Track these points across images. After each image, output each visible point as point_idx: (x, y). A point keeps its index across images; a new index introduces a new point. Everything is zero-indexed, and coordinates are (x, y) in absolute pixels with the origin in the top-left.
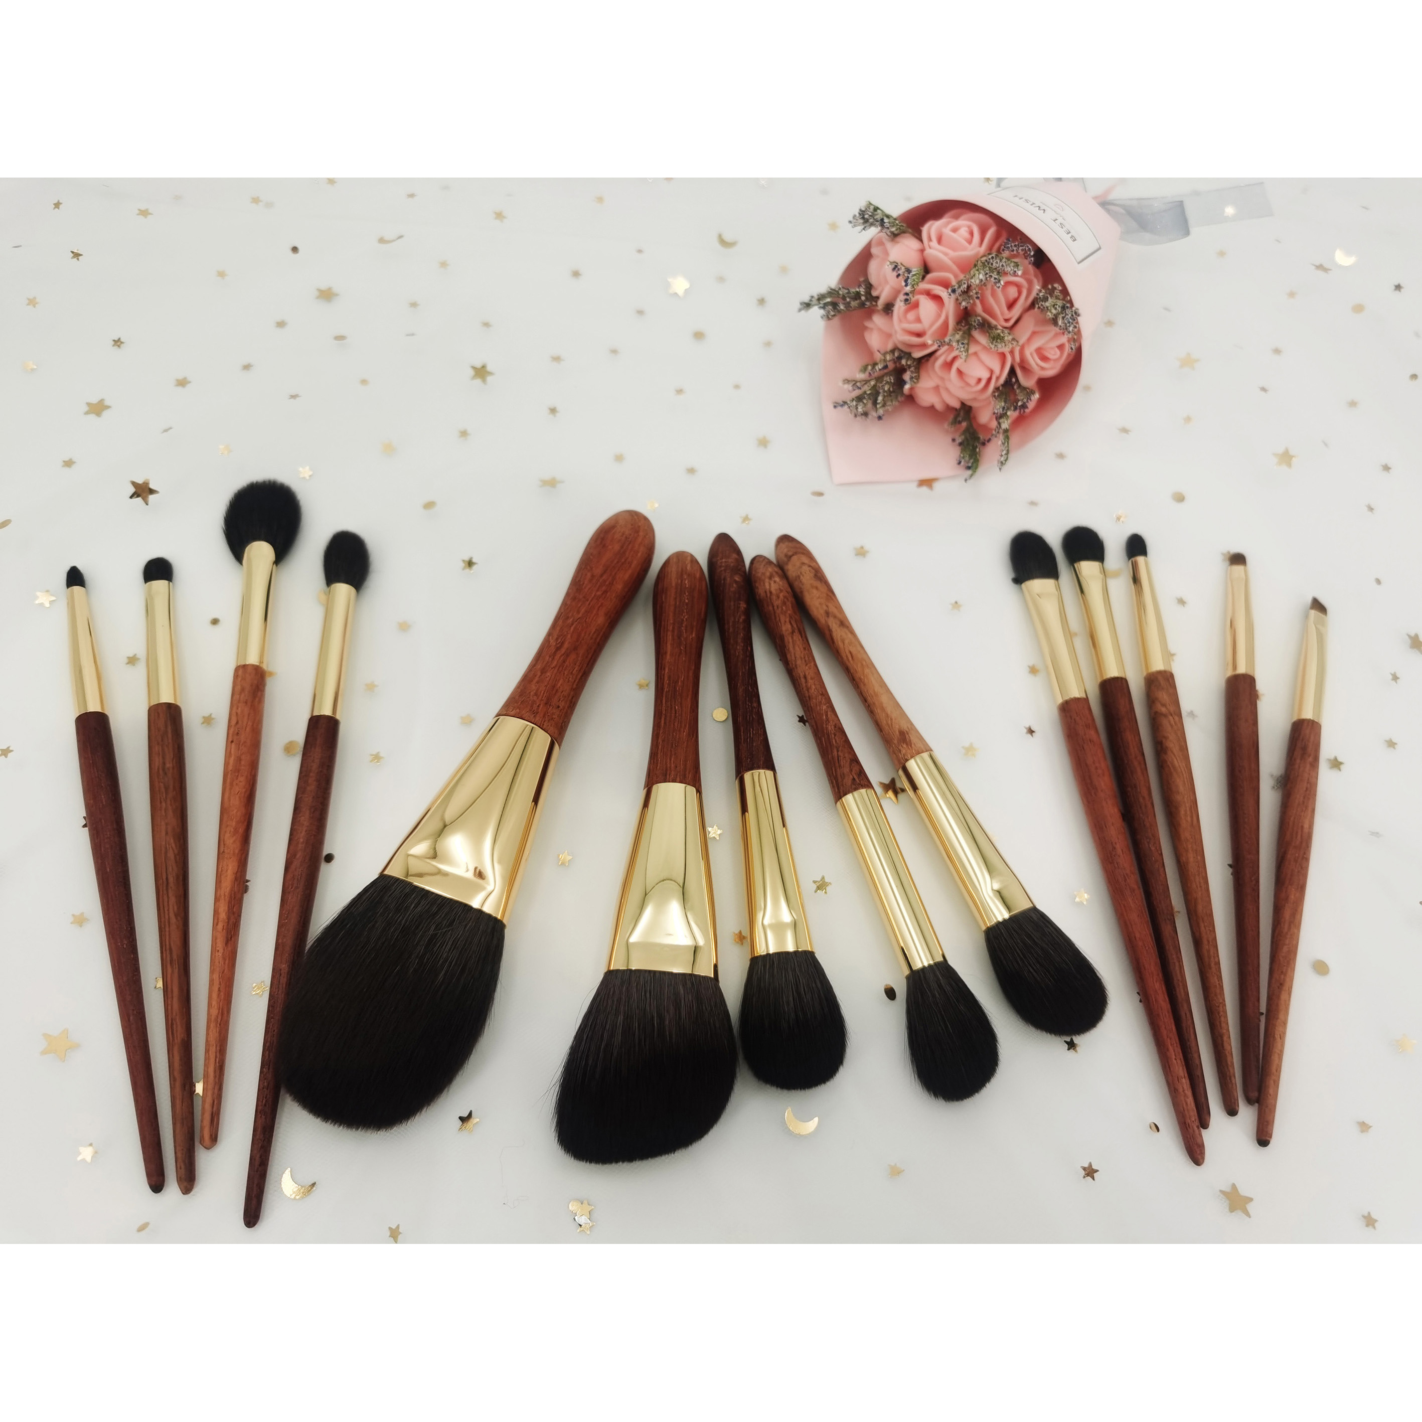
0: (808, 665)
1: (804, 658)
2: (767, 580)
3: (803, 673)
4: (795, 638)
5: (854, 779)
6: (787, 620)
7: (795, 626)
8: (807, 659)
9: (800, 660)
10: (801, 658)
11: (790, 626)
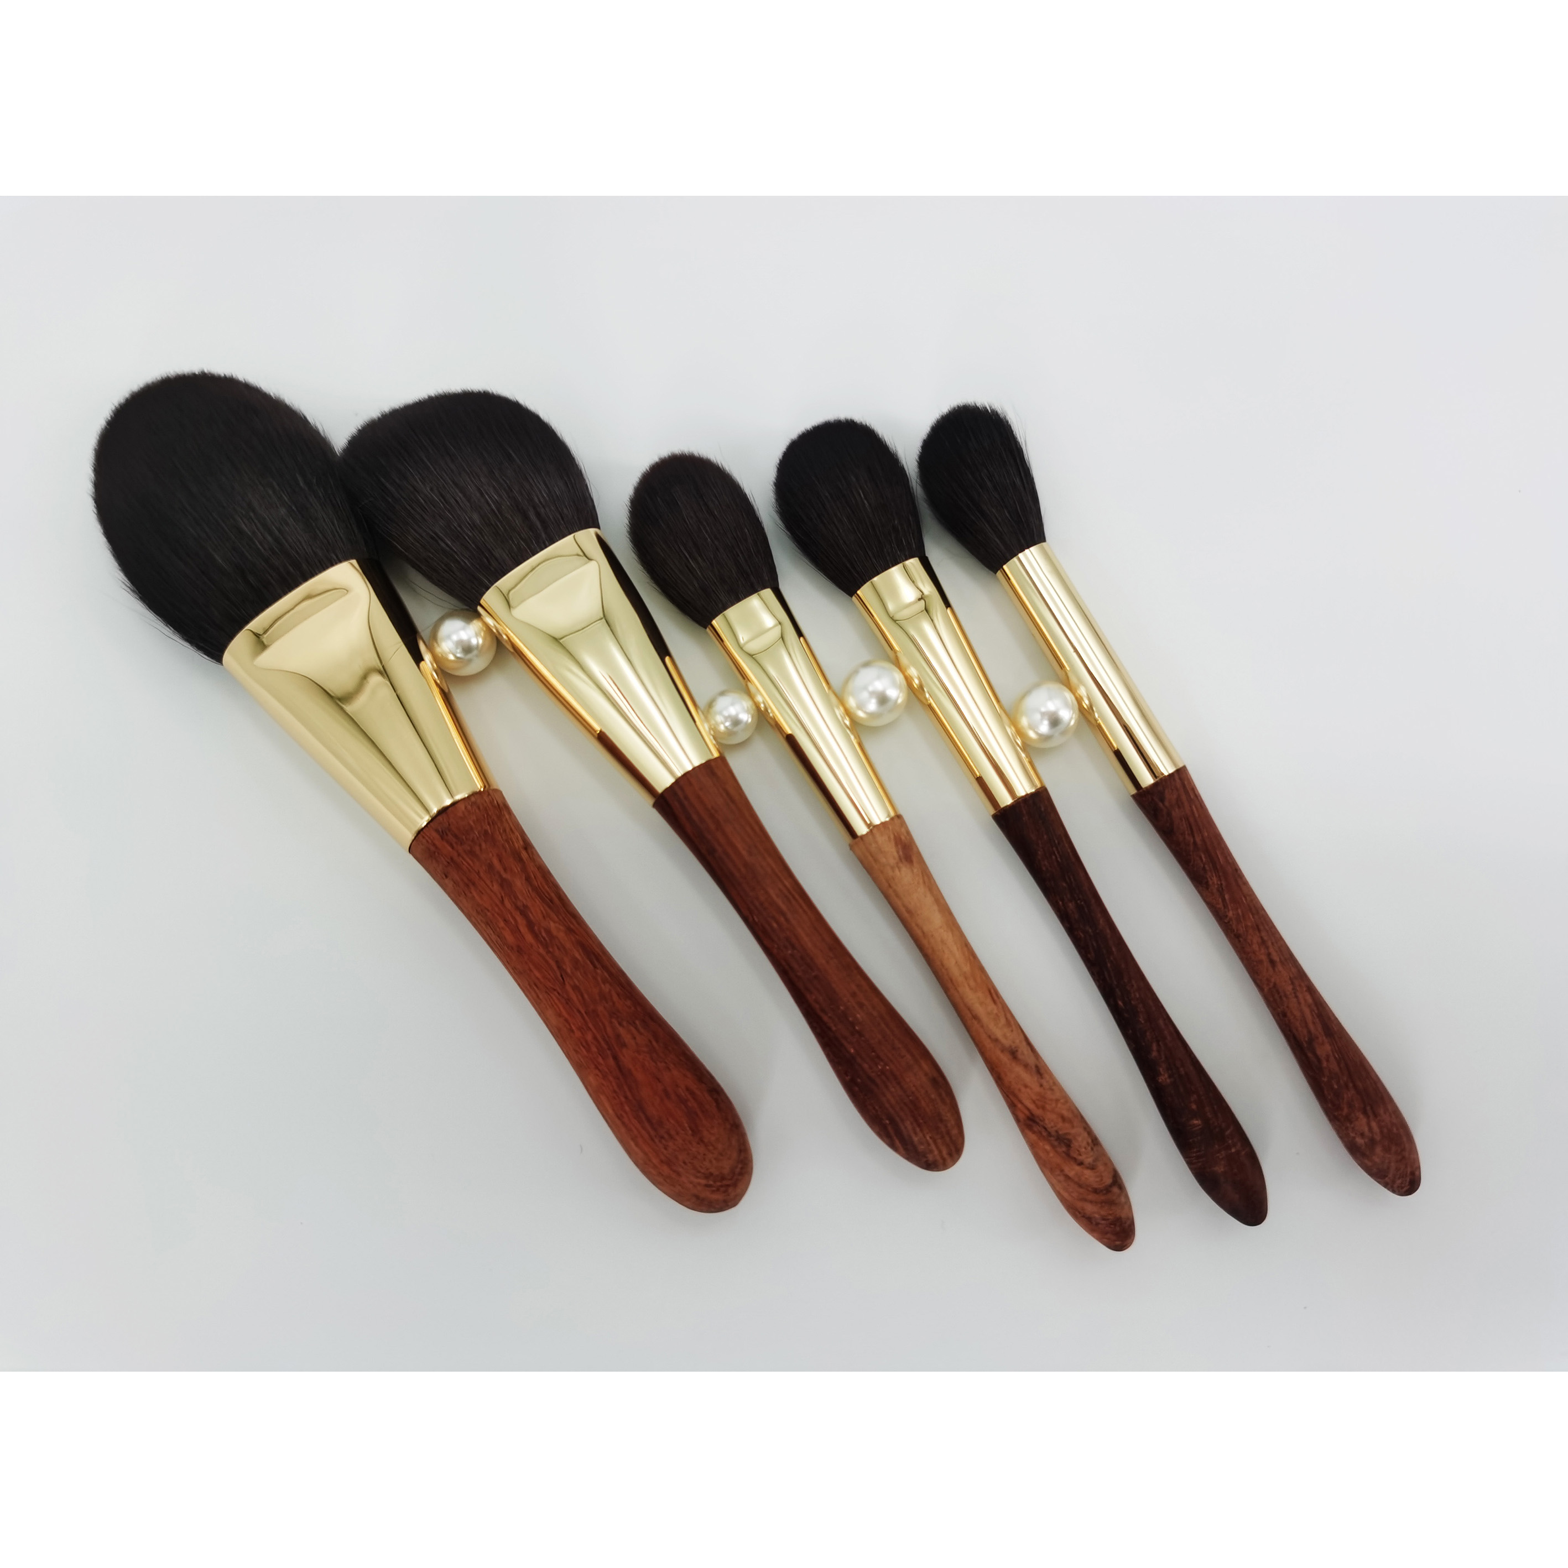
0: (1272, 985)
1: (1281, 997)
2: (1378, 1138)
3: (1276, 969)
4: (1305, 1031)
5: (1162, 800)
6: (1325, 1064)
7: (1310, 1055)
8: (1277, 996)
9: (1288, 993)
10: (1286, 996)
11: (1319, 1052)
